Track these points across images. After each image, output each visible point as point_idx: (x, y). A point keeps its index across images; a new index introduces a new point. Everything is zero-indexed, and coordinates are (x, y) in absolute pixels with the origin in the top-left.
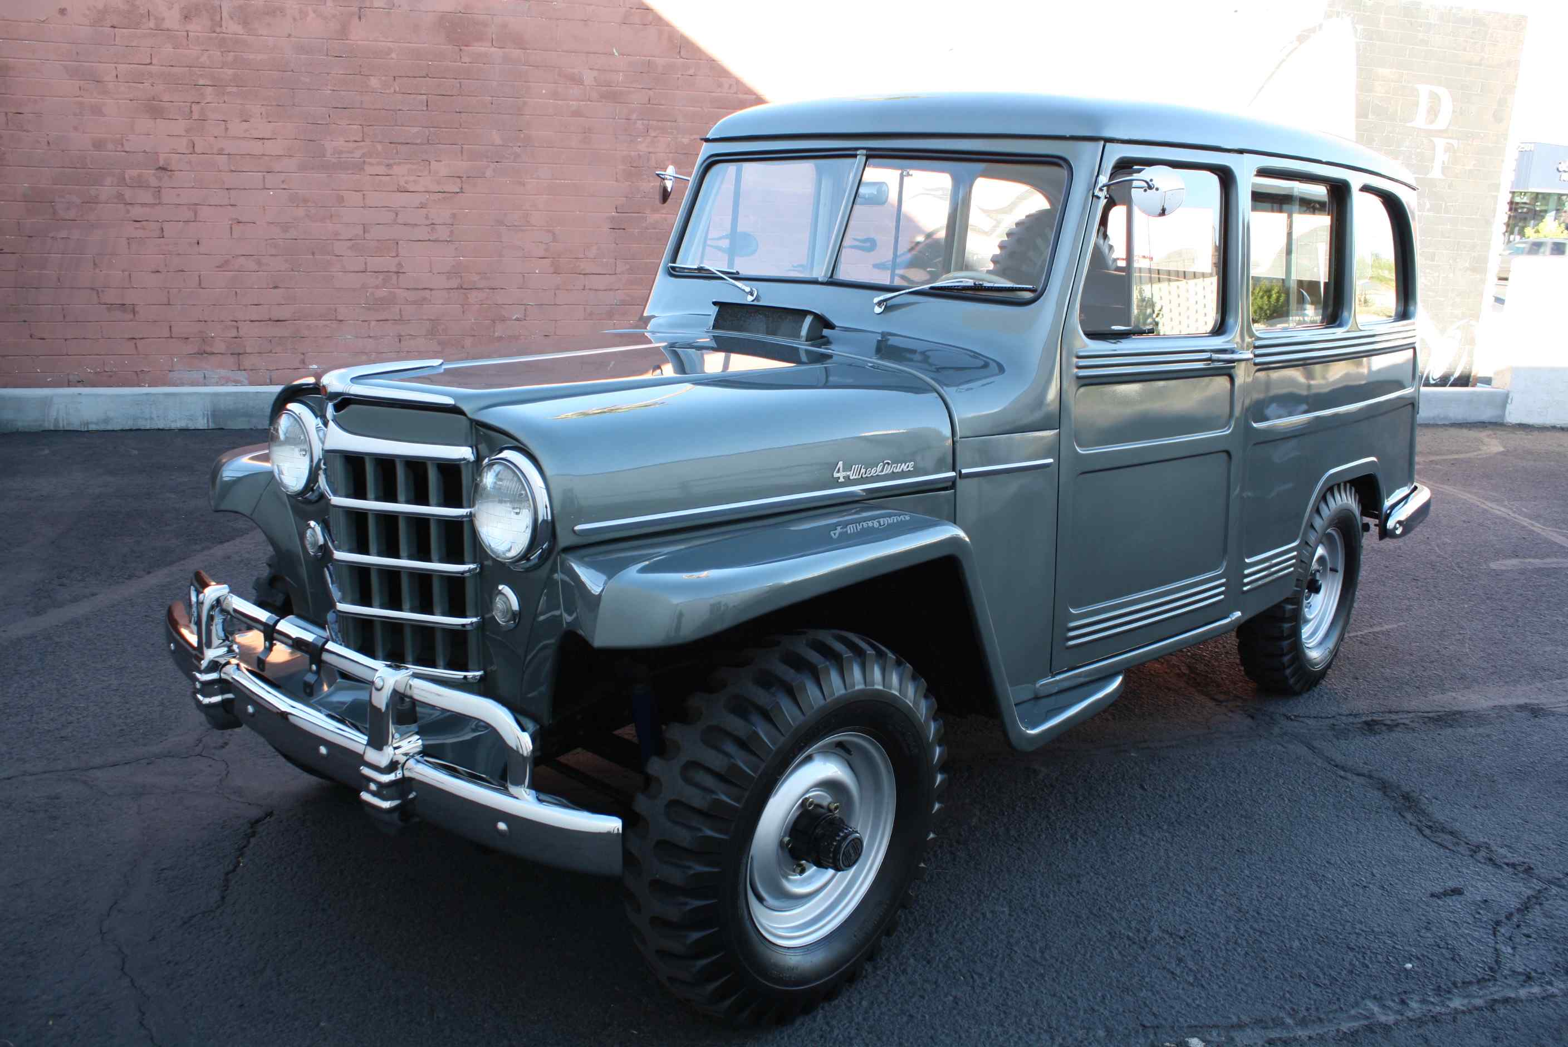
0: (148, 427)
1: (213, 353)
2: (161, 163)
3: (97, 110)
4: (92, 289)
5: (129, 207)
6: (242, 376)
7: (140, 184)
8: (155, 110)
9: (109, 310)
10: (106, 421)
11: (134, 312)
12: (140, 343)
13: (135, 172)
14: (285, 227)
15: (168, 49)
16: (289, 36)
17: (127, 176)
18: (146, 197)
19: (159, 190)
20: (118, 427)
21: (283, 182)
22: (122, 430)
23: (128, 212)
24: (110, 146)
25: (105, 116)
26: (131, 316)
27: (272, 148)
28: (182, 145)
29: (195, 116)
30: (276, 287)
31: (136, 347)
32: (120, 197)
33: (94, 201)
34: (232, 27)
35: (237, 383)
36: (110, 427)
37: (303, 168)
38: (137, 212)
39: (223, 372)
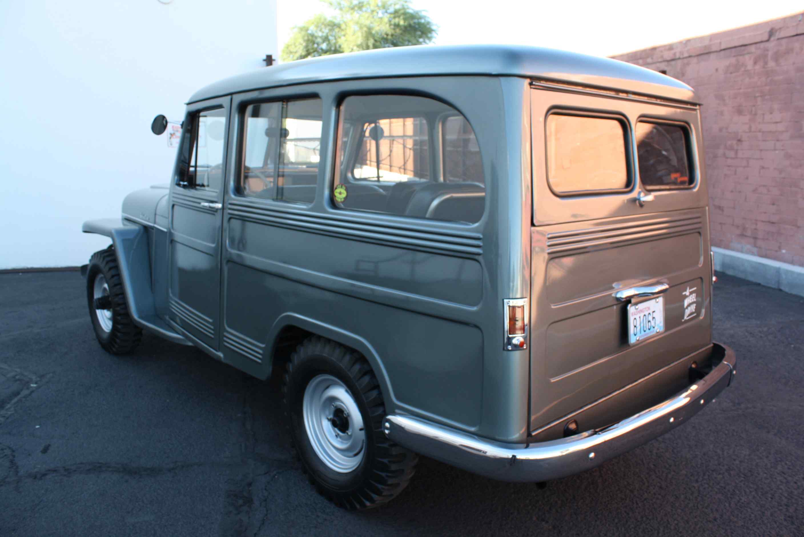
1: (746, 236)
2: (739, 138)
3: (722, 113)
4: (711, 198)
5: (727, 159)
6: (755, 250)
7: (731, 148)
8: (739, 111)
9: (716, 209)
11: (723, 211)
12: (723, 226)
13: (729, 143)
14: (781, 171)
15: (747, 80)
16: (794, 63)
17: (727, 145)
18: (732, 154)
19: (736, 152)
21: (783, 146)
23: (726, 162)
24: (724, 130)
25: (724, 116)
26: (720, 212)
27: (780, 127)
28: (746, 128)
29: (753, 113)
30: (773, 204)
32: (724, 155)
33: (717, 156)
34: (771, 64)
35: (753, 254)
37: (792, 137)
38: (729, 162)
39: (748, 246)
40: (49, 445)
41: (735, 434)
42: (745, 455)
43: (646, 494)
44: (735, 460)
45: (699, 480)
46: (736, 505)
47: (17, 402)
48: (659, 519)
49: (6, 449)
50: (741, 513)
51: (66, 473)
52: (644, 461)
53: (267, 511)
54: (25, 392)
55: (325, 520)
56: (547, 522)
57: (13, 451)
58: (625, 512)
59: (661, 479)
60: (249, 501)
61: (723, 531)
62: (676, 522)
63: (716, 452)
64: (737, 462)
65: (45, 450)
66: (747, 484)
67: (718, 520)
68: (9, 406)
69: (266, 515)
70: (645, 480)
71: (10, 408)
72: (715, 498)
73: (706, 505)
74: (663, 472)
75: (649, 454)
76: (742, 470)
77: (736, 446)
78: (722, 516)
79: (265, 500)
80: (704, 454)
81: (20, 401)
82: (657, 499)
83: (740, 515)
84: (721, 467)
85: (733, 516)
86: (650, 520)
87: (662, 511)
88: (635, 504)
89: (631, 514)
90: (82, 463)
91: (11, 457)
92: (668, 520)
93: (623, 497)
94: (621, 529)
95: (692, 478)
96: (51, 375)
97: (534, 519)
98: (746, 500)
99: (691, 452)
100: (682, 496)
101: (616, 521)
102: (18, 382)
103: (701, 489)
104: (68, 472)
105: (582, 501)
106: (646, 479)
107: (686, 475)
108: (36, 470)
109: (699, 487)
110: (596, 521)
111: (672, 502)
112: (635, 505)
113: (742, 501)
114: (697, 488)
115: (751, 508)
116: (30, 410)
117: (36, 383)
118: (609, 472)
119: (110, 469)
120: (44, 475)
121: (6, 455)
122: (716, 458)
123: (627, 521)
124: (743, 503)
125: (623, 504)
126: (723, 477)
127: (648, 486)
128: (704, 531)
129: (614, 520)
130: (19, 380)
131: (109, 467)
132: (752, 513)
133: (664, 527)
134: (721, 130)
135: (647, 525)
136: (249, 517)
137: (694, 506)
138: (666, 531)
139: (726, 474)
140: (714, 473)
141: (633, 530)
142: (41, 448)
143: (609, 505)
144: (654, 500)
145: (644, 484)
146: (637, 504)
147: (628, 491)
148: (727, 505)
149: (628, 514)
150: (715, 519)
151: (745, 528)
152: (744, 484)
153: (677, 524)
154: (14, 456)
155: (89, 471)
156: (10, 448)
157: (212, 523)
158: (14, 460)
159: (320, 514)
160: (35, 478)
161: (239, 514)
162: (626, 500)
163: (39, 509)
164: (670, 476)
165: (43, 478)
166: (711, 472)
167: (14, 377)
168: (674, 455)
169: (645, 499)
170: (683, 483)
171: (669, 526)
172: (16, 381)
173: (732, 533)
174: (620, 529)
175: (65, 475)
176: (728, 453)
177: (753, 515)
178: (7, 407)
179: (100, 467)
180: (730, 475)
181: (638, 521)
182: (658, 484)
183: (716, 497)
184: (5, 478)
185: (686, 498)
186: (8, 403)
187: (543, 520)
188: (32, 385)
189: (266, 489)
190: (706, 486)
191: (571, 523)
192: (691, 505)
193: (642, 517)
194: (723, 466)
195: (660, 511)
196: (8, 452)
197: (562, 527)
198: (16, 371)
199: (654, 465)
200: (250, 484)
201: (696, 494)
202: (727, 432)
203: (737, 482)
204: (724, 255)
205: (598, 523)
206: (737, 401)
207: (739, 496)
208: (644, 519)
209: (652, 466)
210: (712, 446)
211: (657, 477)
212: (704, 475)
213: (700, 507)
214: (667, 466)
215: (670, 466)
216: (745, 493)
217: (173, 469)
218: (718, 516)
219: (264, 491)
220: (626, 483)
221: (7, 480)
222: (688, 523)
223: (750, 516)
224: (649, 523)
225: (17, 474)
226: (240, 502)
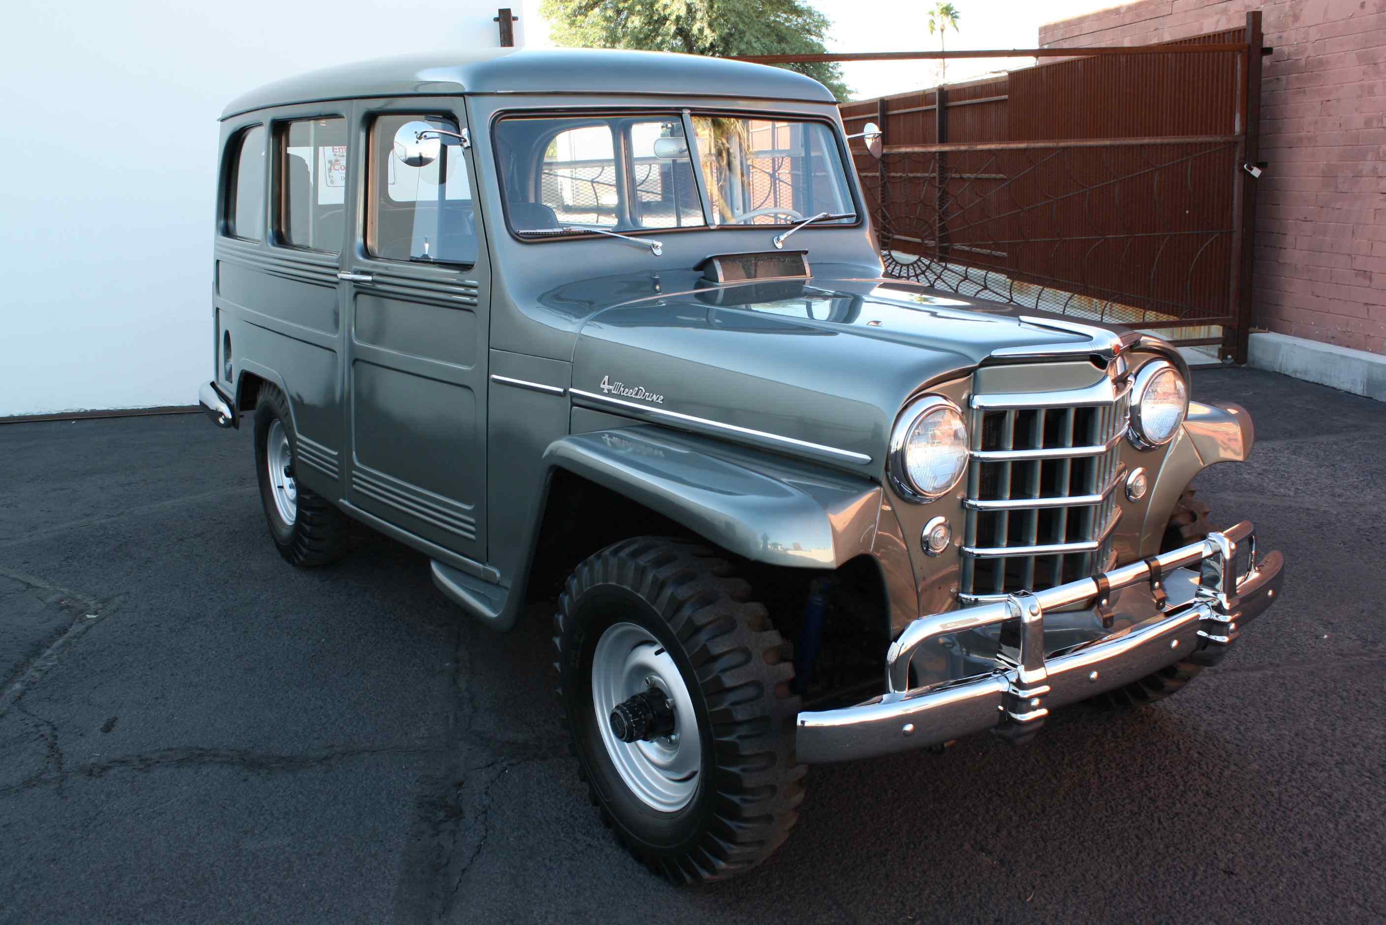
0: (1327, 384)
3: (1371, 91)
4: (1349, 255)
5: (1379, 180)
9: (1356, 275)
10: (1306, 372)
11: (1371, 279)
12: (1371, 308)
17: (1381, 151)
20: (1311, 380)
22: (1313, 383)
23: (1378, 184)
24: (1375, 124)
25: (1375, 96)
26: (1367, 283)
31: (1368, 312)
32: (1375, 170)
33: (1358, 175)
36: (1307, 378)
40: (116, 719)
41: (1361, 698)
42: (1377, 737)
43: (1178, 805)
44: (1355, 746)
45: (1282, 781)
46: (1349, 827)
47: (62, 646)
48: (1198, 851)
49: (43, 725)
50: (1356, 843)
51: (142, 766)
52: (1182, 747)
53: (487, 830)
54: (77, 628)
55: (590, 845)
56: (990, 853)
57: (55, 729)
58: (1137, 836)
59: (1210, 779)
60: (456, 813)
61: (1319, 873)
62: (1230, 856)
63: (1320, 731)
64: (1359, 749)
65: (108, 728)
66: (1373, 788)
67: (1311, 854)
68: (49, 652)
69: (485, 837)
70: (1179, 781)
71: (51, 655)
72: (1308, 814)
73: (1290, 825)
74: (1215, 766)
75: (1192, 732)
76: (1367, 764)
77: (1360, 720)
78: (1318, 846)
79: (485, 812)
80: (1297, 735)
81: (67, 643)
82: (1200, 813)
83: (1354, 845)
84: (1326, 758)
85: (1341, 846)
86: (1181, 852)
87: (1204, 837)
88: (1156, 822)
89: (1146, 841)
90: (170, 749)
91: (50, 739)
92: (1215, 854)
93: (1136, 809)
94: (1126, 867)
95: (1270, 778)
96: (122, 598)
97: (967, 846)
98: (1368, 818)
99: (1273, 731)
100: (1247, 810)
101: (1118, 853)
102: (66, 611)
103: (1285, 798)
104: (146, 764)
105: (1058, 816)
106: (1182, 777)
107: (1258, 772)
108: (92, 760)
109: (1280, 793)
110: (1080, 852)
111: (1226, 821)
112: (1156, 824)
113: (1362, 820)
114: (1277, 796)
115: (1376, 833)
116: (84, 659)
117: (96, 613)
118: (1113, 765)
119: (218, 759)
120: (104, 769)
121: (42, 736)
122: (1318, 741)
123: (1138, 854)
124: (1362, 824)
125: (1133, 822)
126: (1330, 776)
127: (1184, 792)
128: (1282, 873)
129: (1113, 851)
130: (68, 607)
131: (215, 756)
132: (1378, 842)
133: (1207, 864)
134: (1368, 123)
135: (1174, 860)
136: (455, 842)
137: (1268, 828)
138: (1210, 871)
139: (1337, 770)
140: (1313, 770)
141: (1148, 868)
142: (102, 724)
143: (1107, 825)
144: (1193, 816)
145: (1177, 786)
146: (1160, 822)
147: (1145, 799)
148: (1331, 826)
149: (1142, 840)
150: (1306, 852)
151: (1362, 868)
152: (1368, 790)
153: (1232, 860)
154: (56, 737)
155: (180, 763)
156: (48, 723)
157: (390, 851)
158: (56, 744)
159: (579, 836)
160: (91, 774)
161: (437, 835)
162: (1140, 815)
163: (95, 826)
164: (1227, 773)
165: (103, 774)
166: (1306, 766)
167: (58, 602)
168: (1239, 736)
169: (1177, 814)
170: (1250, 786)
171: (1216, 862)
172: (62, 608)
173: (1336, 877)
174: (1123, 867)
175: (140, 769)
176: (1343, 733)
177: (1379, 846)
178: (45, 655)
179: (200, 755)
180: (1343, 772)
181: (1159, 854)
182: (1204, 787)
183: (1312, 813)
184: (41, 774)
185: (1254, 813)
186: (48, 647)
187: (982, 850)
188: (88, 616)
189: (486, 793)
190: (1296, 791)
191: (1034, 856)
192: (1262, 826)
193: (1167, 847)
194: (1332, 756)
195: (1201, 836)
196: (46, 730)
197: (1016, 861)
198: (62, 592)
199: (1199, 753)
200: (460, 785)
201: (1274, 806)
202: (1345, 694)
203: (1355, 785)
204: (1371, 364)
205: (1084, 855)
206: (1370, 638)
207: (1355, 811)
208: (1171, 849)
209: (1196, 755)
210: (1313, 720)
211: (1203, 775)
212: (1293, 772)
213: (1279, 829)
214: (1224, 755)
215: (1230, 755)
216: (1369, 806)
217: (326, 758)
218: (1311, 846)
219: (484, 797)
220: (1142, 784)
221: (43, 776)
222: (1253, 858)
223: (1374, 847)
224: (1179, 857)
225: (60, 768)
226: (441, 815)
